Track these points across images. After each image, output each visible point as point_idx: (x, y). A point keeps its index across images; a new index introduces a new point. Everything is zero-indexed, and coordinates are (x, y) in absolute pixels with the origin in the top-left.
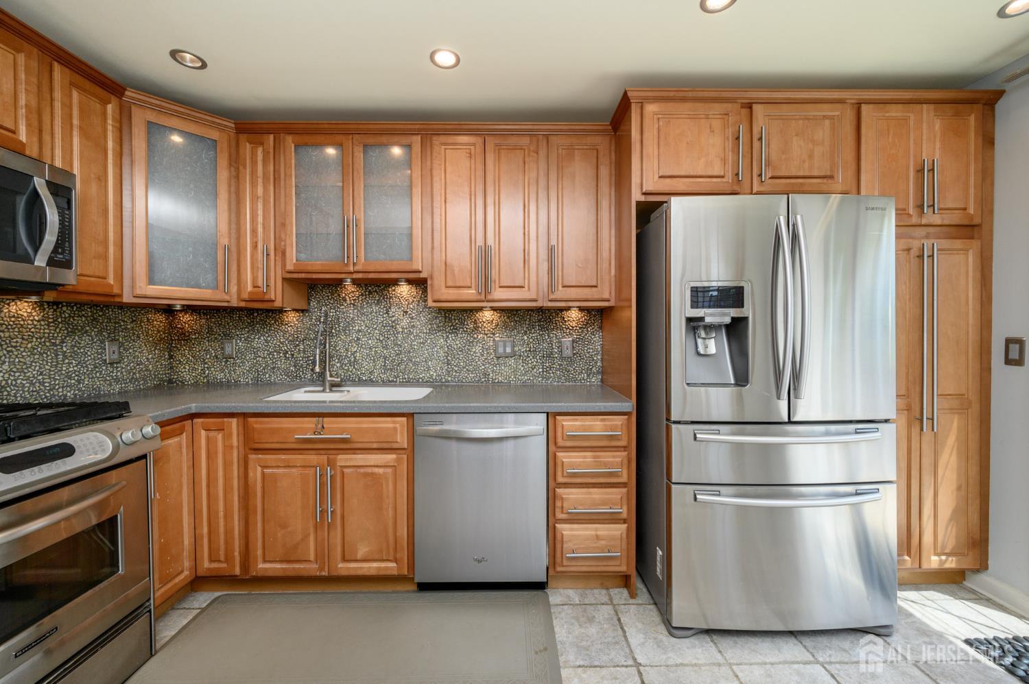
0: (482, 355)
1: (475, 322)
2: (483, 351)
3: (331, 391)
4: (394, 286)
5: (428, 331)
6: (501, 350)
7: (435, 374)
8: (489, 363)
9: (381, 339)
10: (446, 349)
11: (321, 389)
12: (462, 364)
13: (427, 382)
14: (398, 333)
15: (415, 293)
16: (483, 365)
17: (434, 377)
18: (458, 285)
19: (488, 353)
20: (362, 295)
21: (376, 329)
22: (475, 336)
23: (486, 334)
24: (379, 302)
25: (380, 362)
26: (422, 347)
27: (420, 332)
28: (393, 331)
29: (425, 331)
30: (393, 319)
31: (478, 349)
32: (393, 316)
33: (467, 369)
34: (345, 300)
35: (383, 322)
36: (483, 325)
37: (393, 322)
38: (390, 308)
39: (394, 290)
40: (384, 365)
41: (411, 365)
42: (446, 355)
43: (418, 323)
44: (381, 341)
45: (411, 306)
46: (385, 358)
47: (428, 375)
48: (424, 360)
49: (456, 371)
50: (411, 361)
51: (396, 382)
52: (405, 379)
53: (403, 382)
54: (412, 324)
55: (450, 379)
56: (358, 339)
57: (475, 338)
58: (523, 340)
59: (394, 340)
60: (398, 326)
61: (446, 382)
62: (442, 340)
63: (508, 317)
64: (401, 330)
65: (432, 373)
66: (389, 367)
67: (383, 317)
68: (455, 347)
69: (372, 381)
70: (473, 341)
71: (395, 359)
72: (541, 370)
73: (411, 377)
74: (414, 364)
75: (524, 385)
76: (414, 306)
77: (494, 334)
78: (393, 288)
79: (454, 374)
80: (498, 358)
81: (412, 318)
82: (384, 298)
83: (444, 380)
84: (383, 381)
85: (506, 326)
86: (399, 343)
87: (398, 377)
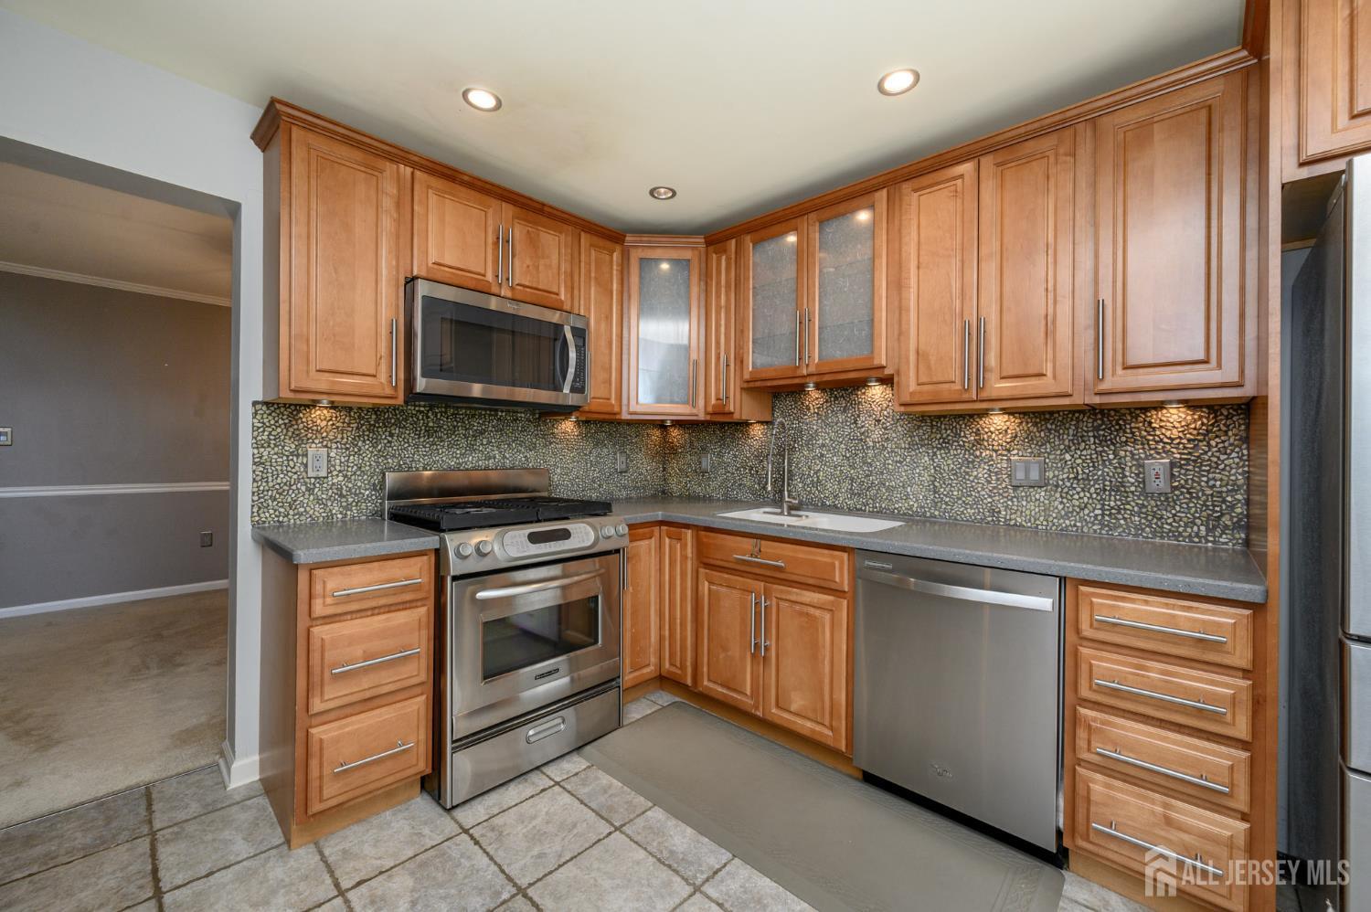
0: (989, 482)
1: (978, 431)
2: (990, 476)
3: (789, 515)
4: (864, 388)
5: (907, 446)
6: (1020, 475)
7: (916, 505)
8: (1000, 494)
9: (848, 455)
10: (933, 471)
11: (779, 510)
12: (955, 493)
13: (905, 514)
14: (868, 448)
15: (891, 395)
16: (990, 496)
17: (914, 509)
18: (935, 380)
19: (998, 479)
20: (827, 402)
21: (841, 443)
22: (978, 453)
23: (996, 451)
24: (845, 410)
25: (846, 485)
26: (899, 467)
27: (896, 447)
28: (862, 446)
29: (903, 446)
30: (863, 430)
31: (981, 472)
32: (863, 427)
33: (964, 502)
34: (809, 409)
35: (850, 433)
36: (989, 437)
37: (862, 434)
38: (859, 416)
39: (864, 393)
40: (851, 489)
41: (884, 490)
42: (933, 479)
43: (894, 435)
44: (848, 458)
45: (885, 413)
46: (852, 479)
47: (906, 505)
48: (901, 484)
49: (946, 503)
50: (884, 485)
51: (865, 511)
52: (876, 507)
53: (873, 512)
54: (886, 436)
55: (937, 513)
56: (822, 455)
57: (977, 457)
58: (1065, 460)
59: (863, 457)
60: (868, 439)
61: (931, 516)
62: (926, 458)
63: (1035, 424)
64: (871, 444)
65: (911, 503)
66: (856, 491)
67: (851, 428)
68: (946, 468)
69: (837, 508)
70: (973, 461)
71: (863, 482)
72: (1099, 512)
73: (883, 506)
74: (888, 489)
75: (1063, 533)
76: (888, 413)
77: (1009, 451)
78: (863, 391)
79: (944, 506)
80: (1016, 488)
81: (886, 429)
82: (851, 404)
83: (928, 514)
84: (849, 509)
85: (1030, 438)
86: (869, 461)
87: (868, 504)
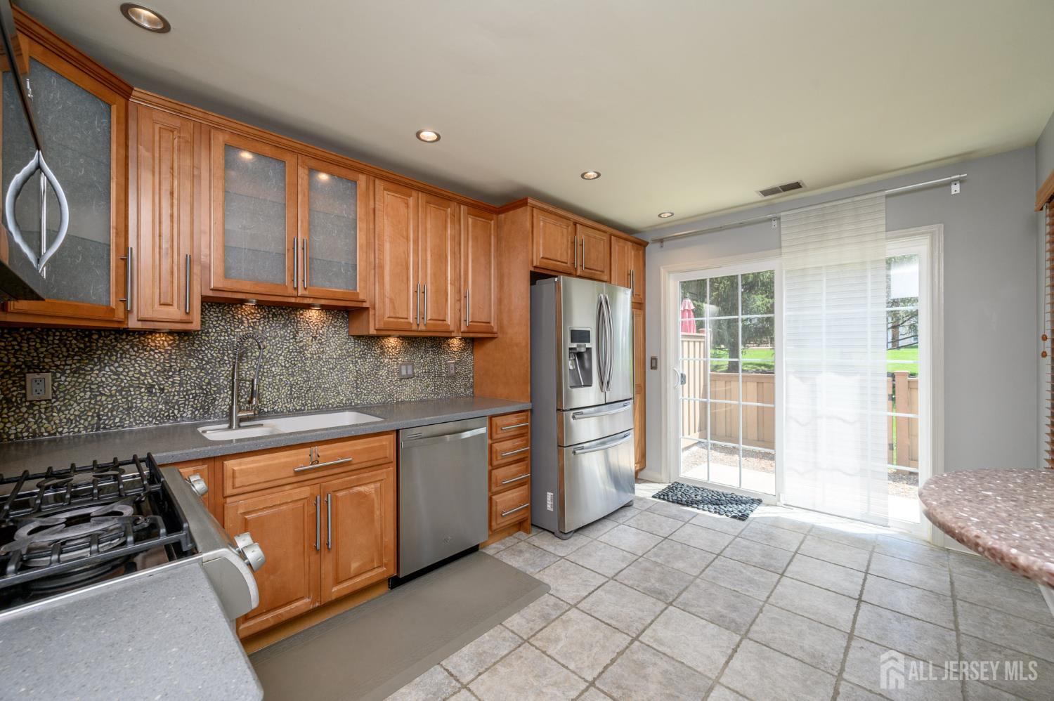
0: (388, 378)
1: (382, 348)
2: (388, 374)
3: (239, 427)
4: (301, 309)
5: (338, 357)
6: (404, 373)
7: (345, 399)
8: (394, 385)
9: (287, 365)
10: (355, 374)
11: (226, 426)
12: (370, 387)
13: (337, 407)
14: (306, 359)
15: (325, 319)
16: (389, 387)
17: (344, 402)
19: (392, 376)
20: (264, 317)
21: (281, 355)
22: (382, 360)
23: (391, 359)
24: (285, 325)
25: (285, 391)
26: (331, 373)
27: (330, 358)
28: (301, 357)
29: (335, 357)
30: (301, 344)
31: (383, 373)
32: (301, 342)
33: (375, 392)
35: (288, 347)
36: (388, 351)
37: (302, 347)
38: (297, 333)
39: (302, 314)
40: (291, 394)
41: (320, 391)
42: (356, 379)
43: (327, 349)
44: (287, 368)
45: (321, 331)
46: (291, 386)
47: (337, 400)
48: (334, 385)
49: (365, 395)
50: (320, 387)
51: (304, 409)
52: (314, 406)
53: (312, 409)
54: (322, 350)
55: (359, 402)
57: (381, 363)
58: (420, 363)
59: (302, 366)
60: (306, 352)
61: (355, 405)
62: (351, 365)
63: (409, 344)
64: (309, 355)
65: (342, 398)
66: (296, 395)
67: (289, 343)
68: (364, 371)
69: (277, 412)
70: (380, 366)
71: (302, 386)
72: (433, 388)
73: (320, 403)
74: (324, 390)
75: (421, 401)
76: (323, 332)
77: (397, 359)
78: (301, 312)
79: (363, 397)
80: (401, 379)
81: (321, 344)
82: (290, 322)
83: (353, 404)
84: (289, 411)
85: (406, 351)
86: (308, 369)
87: (307, 405)
